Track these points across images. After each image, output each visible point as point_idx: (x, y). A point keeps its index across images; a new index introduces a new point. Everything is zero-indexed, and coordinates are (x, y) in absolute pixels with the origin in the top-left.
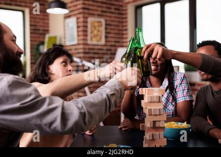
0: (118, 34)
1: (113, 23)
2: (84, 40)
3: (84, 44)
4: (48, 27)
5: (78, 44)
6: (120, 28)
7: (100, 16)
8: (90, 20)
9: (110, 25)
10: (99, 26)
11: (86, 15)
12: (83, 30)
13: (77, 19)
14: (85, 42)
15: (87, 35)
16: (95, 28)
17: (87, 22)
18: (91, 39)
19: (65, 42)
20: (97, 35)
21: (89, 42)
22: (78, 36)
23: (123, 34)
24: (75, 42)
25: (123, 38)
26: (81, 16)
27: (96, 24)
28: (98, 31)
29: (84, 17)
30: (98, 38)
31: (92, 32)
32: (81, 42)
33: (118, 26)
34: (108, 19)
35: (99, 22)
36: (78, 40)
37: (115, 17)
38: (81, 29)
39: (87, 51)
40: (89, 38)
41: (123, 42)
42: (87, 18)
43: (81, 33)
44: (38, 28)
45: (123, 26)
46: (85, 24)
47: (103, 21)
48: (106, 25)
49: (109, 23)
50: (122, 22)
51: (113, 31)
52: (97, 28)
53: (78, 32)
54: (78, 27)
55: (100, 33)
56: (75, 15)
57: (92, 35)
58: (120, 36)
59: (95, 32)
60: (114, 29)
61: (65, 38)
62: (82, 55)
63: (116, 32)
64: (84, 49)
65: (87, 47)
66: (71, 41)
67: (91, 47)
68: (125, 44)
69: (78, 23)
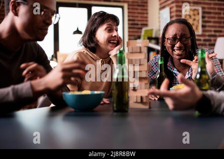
4: (147, 21)
10: (194, 15)
11: (180, 4)
13: (171, 8)
20: (193, 25)
26: (174, 5)
28: (194, 20)
35: (195, 10)
47: (199, 8)
48: (204, 12)
55: (196, 22)
56: (168, 5)
69: (170, 12)
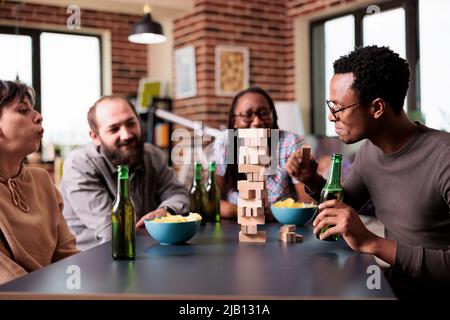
0: (276, 76)
1: (264, 55)
2: (209, 88)
3: (208, 96)
4: (146, 64)
5: (197, 97)
6: (281, 64)
7: (238, 42)
8: (220, 50)
9: (260, 59)
10: (236, 62)
11: (213, 42)
12: (207, 70)
13: (197, 48)
14: (211, 92)
15: (213, 80)
16: (230, 65)
17: (213, 55)
18: (222, 86)
19: (174, 93)
20: (234, 79)
21: (218, 92)
22: (198, 80)
23: (285, 76)
24: (192, 93)
25: (285, 84)
26: (202, 43)
27: (232, 59)
28: (236, 71)
29: (209, 46)
30: (236, 84)
31: (223, 74)
32: (203, 92)
33: (276, 60)
34: (255, 47)
35: (237, 54)
36: (198, 89)
37: (270, 44)
38: (203, 67)
39: (214, 108)
40: (218, 84)
41: (286, 92)
42: (213, 47)
43: (203, 76)
44: (126, 67)
45: (285, 61)
46: (210, 59)
47: (245, 51)
48: (252, 58)
49: (256, 54)
50: (284, 53)
51: (265, 71)
52: (234, 66)
53: (197, 72)
54: (197, 64)
55: (238, 76)
56: (191, 42)
57: (224, 78)
58: (280, 80)
59: (230, 73)
60: (267, 67)
61: (174, 85)
62: (204, 117)
63: (272, 71)
64: (209, 105)
65: (214, 101)
66: (185, 91)
67: (222, 101)
68: (290, 96)
69: (197, 56)
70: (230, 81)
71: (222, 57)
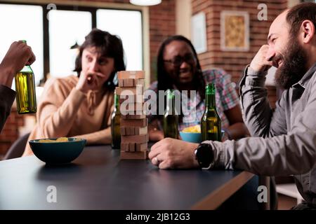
2: (215, 44)
3: (215, 51)
5: (207, 52)
7: (240, 8)
8: (225, 15)
10: (238, 24)
11: (219, 9)
12: (214, 31)
13: (207, 14)
14: (217, 48)
15: (219, 38)
16: (233, 26)
17: (219, 19)
18: (227, 43)
20: (236, 37)
21: (223, 47)
22: (208, 39)
26: (210, 10)
27: (234, 21)
28: (238, 30)
29: (215, 12)
30: (238, 41)
31: (227, 33)
32: (211, 48)
35: (239, 17)
36: (208, 45)
38: (211, 29)
39: (220, 61)
40: (223, 41)
42: (219, 12)
43: (211, 35)
46: (217, 22)
47: (246, 15)
48: (252, 20)
51: (263, 30)
52: (237, 27)
53: (207, 33)
54: (207, 26)
55: (240, 34)
57: (228, 37)
59: (233, 33)
60: (265, 27)
64: (215, 58)
65: (219, 55)
67: (227, 55)
69: (207, 20)
70: (233, 39)
71: (226, 21)
